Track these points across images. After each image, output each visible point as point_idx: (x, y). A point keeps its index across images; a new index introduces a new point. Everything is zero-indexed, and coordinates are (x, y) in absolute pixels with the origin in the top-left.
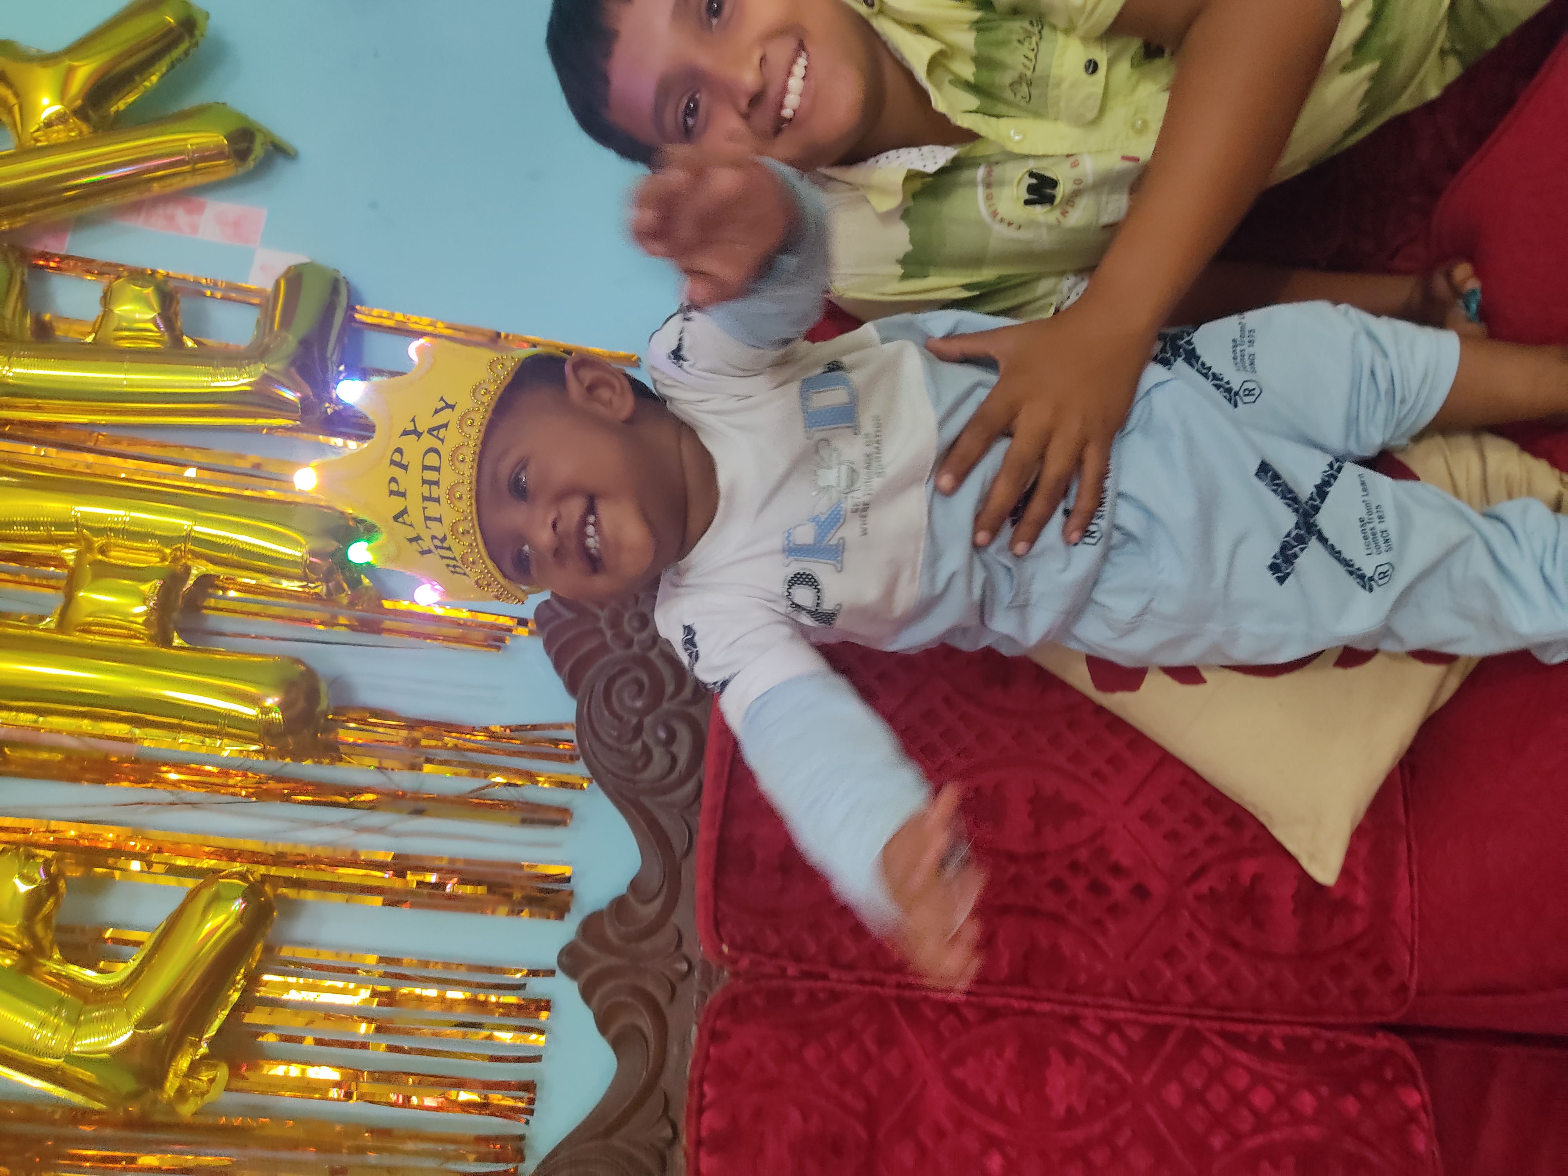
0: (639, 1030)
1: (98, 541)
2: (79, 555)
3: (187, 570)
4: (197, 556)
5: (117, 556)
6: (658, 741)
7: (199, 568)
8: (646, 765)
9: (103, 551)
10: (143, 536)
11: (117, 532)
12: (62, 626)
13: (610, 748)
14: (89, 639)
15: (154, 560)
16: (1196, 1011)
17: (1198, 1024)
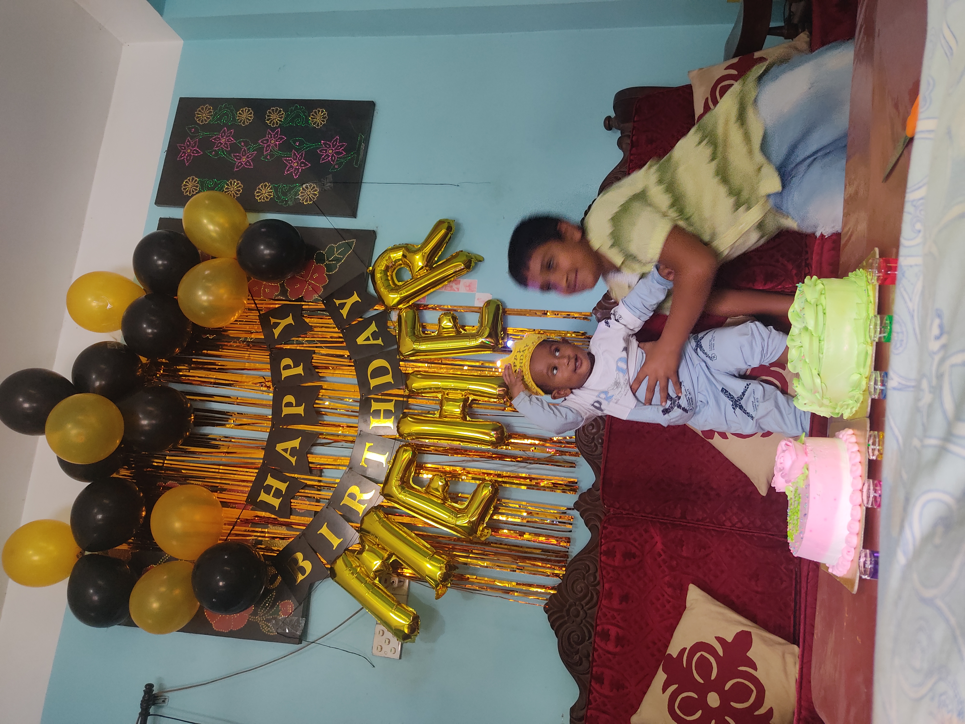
0: (597, 526)
1: (447, 392)
2: (442, 396)
3: (468, 398)
4: (470, 394)
5: (451, 396)
6: (599, 443)
7: (471, 397)
8: (596, 451)
9: (447, 394)
10: (457, 390)
11: (450, 389)
12: (440, 416)
13: (585, 445)
14: (446, 419)
15: (460, 396)
16: (732, 528)
17: (733, 531)
